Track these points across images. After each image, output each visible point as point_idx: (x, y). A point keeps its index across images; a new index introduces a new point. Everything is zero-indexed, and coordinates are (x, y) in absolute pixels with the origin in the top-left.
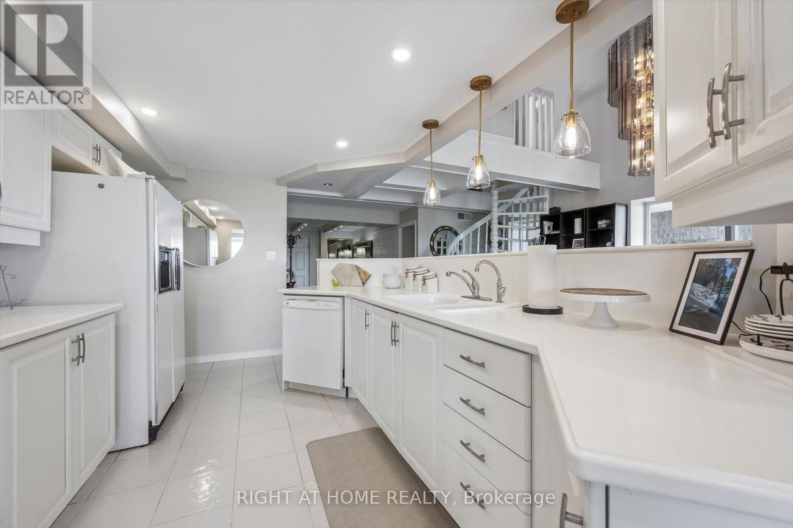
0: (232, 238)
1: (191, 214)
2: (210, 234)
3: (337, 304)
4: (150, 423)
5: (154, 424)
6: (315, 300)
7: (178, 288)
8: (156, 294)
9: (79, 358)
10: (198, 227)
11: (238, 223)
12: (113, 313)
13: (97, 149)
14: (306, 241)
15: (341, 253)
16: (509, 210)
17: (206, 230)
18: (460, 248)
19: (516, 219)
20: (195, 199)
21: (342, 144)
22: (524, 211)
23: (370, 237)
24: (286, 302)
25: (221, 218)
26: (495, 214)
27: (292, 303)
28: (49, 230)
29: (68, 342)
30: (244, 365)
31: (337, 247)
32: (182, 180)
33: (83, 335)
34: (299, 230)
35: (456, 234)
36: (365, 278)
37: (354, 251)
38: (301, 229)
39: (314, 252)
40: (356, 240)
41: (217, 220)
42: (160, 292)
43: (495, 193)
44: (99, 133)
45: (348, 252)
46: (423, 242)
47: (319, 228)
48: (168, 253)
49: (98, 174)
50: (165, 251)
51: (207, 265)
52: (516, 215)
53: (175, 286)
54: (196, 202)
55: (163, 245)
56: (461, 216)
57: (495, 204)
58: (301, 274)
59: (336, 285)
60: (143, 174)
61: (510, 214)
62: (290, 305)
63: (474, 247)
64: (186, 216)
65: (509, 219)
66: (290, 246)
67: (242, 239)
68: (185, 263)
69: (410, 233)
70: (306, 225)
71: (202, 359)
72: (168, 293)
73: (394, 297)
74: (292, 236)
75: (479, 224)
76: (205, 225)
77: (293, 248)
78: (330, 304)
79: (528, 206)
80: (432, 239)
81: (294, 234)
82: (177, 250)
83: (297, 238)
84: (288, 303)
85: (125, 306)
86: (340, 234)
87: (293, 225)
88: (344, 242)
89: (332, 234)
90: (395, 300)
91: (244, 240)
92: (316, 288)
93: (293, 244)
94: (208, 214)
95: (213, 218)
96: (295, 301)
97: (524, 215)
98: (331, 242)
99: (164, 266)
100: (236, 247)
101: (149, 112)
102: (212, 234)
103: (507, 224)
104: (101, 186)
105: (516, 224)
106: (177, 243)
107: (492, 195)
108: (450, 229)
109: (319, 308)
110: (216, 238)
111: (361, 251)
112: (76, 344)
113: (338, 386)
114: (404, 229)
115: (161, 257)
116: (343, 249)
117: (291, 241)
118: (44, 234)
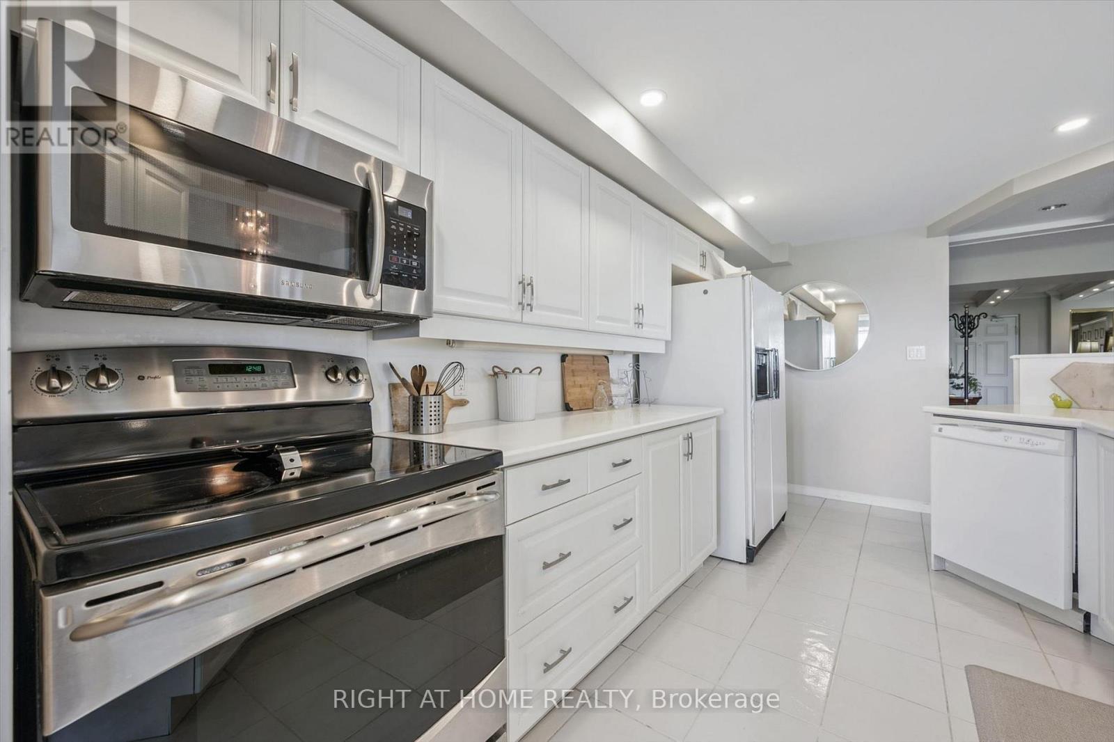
0: (860, 329)
1: (799, 303)
2: (823, 326)
3: (1058, 441)
4: (748, 542)
5: (751, 544)
6: (1000, 430)
7: (777, 397)
8: (753, 402)
9: (689, 455)
10: (807, 318)
12: (715, 417)
13: (703, 255)
14: (1011, 321)
17: (817, 322)
20: (804, 283)
21: (1073, 125)
24: (937, 427)
25: (842, 301)
27: (948, 430)
28: (670, 339)
29: (681, 438)
30: (869, 513)
32: (787, 264)
33: (691, 434)
34: (992, 302)
38: (996, 300)
39: (1033, 340)
41: (837, 305)
42: (757, 399)
44: (705, 239)
47: (1045, 293)
48: (765, 355)
49: (705, 280)
50: (762, 353)
51: (819, 369)
53: (774, 394)
54: (805, 287)
55: (760, 346)
58: (998, 383)
59: (1062, 406)
60: (743, 270)
62: (943, 433)
64: (792, 307)
66: (964, 333)
67: (867, 328)
68: (786, 365)
70: (1006, 291)
71: (810, 491)
72: (765, 401)
74: (969, 317)
76: (819, 315)
77: (971, 336)
78: (1035, 439)
82: (776, 351)
83: (981, 317)
84: (940, 430)
85: (725, 411)
86: (1109, 299)
87: (968, 297)
89: (1083, 302)
91: (870, 331)
92: (1012, 408)
93: (972, 330)
94: (822, 300)
95: (830, 304)
96: (956, 427)
98: (1079, 317)
99: (761, 370)
101: (746, 201)
102: (827, 327)
104: (706, 292)
106: (776, 342)
109: (1006, 444)
110: (833, 331)
112: (687, 441)
113: (1061, 603)
115: (758, 359)
117: (963, 325)
118: (667, 342)
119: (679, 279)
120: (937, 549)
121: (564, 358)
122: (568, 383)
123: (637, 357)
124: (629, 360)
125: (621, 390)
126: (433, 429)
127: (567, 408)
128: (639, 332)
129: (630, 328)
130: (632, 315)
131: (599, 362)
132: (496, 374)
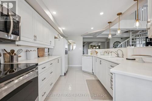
3: (91, 57)
4: (65, 73)
9: (58, 62)
10: (69, 44)
11: (75, 43)
13: (58, 35)
14: (86, 46)
15: (93, 48)
16: (136, 36)
18: (121, 46)
19: (138, 38)
20: (69, 40)
21: (92, 28)
22: (141, 36)
23: (99, 44)
26: (131, 38)
27: (84, 57)
29: (57, 60)
31: (92, 47)
32: (67, 37)
35: (120, 43)
36: (97, 53)
37: (96, 47)
39: (88, 48)
40: (97, 45)
42: (66, 54)
43: (131, 33)
45: (95, 48)
46: (111, 45)
47: (89, 43)
48: (66, 49)
49: (58, 38)
52: (138, 37)
56: (122, 39)
57: (131, 35)
58: (85, 52)
59: (91, 54)
61: (136, 37)
63: (125, 46)
65: (136, 39)
69: (108, 43)
73: (102, 56)
75: (126, 40)
79: (142, 35)
80: (114, 44)
81: (84, 44)
85: (62, 56)
86: (93, 44)
87: (84, 43)
88: (94, 46)
89: (91, 44)
90: (102, 57)
92: (88, 54)
95: (71, 42)
97: (141, 37)
98: (91, 46)
99: (66, 51)
100: (74, 47)
102: (71, 45)
103: (135, 40)
104: (59, 40)
105: (138, 40)
106: (67, 47)
107: (130, 33)
108: (119, 42)
109: (88, 58)
111: (97, 47)
113: (92, 72)
114: (107, 42)
116: (94, 47)
117: (83, 46)
118: (54, 47)
119: (55, 38)
120: (83, 69)
121: (38, 49)
122: (39, 53)
123: (49, 49)
124: (48, 49)
125: (46, 54)
126: (16, 62)
127: (39, 57)
128: (50, 45)
129: (49, 44)
130: (50, 42)
131: (43, 49)
132: (27, 51)
